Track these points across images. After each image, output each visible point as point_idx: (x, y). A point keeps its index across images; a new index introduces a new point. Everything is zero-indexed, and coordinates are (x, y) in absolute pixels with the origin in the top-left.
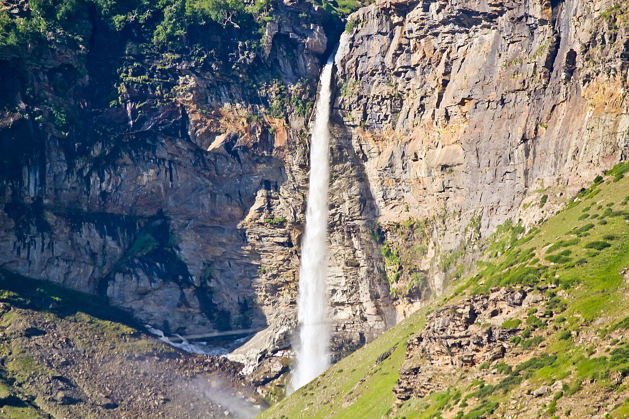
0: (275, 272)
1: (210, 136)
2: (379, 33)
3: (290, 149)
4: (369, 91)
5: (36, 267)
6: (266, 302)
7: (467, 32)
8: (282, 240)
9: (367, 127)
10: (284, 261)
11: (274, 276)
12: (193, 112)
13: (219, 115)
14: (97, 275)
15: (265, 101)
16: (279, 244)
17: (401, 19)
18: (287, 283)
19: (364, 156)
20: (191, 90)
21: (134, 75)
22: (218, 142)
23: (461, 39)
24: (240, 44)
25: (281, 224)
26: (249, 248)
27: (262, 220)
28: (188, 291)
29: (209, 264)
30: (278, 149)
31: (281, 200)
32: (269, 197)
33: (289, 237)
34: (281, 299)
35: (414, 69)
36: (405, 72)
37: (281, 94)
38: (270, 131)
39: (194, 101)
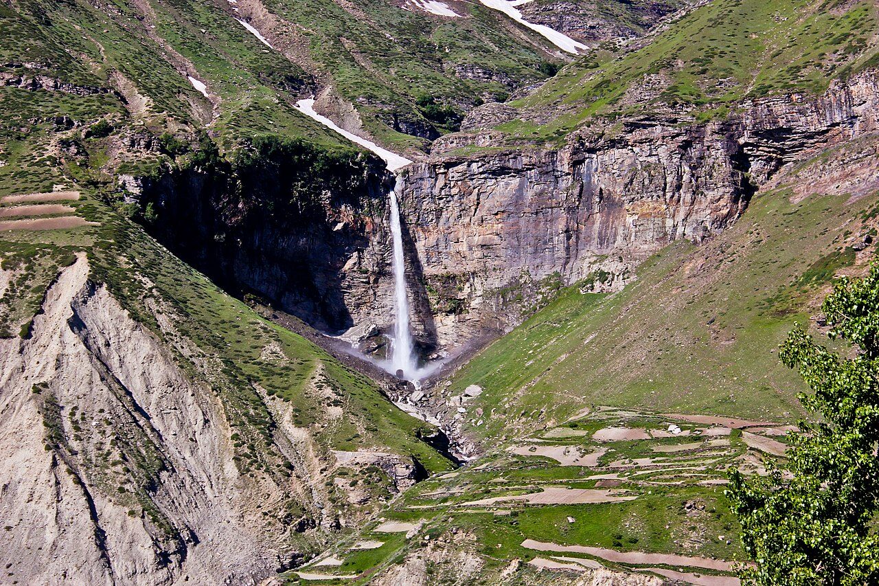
0: (360, 297)
1: (335, 223)
2: (430, 177)
3: (374, 233)
4: (421, 206)
5: (256, 284)
6: (354, 312)
7: (496, 179)
8: (365, 280)
9: (419, 224)
10: (365, 291)
11: (359, 299)
12: (329, 210)
13: (340, 212)
14: (278, 291)
15: (362, 207)
16: (363, 282)
17: (446, 170)
18: (365, 303)
19: (416, 239)
20: (329, 198)
21: (301, 187)
22: (339, 226)
23: (491, 182)
24: (352, 177)
25: (366, 272)
26: (347, 283)
27: (355, 269)
28: (317, 304)
29: (327, 290)
30: (367, 233)
31: (366, 259)
32: (360, 258)
33: (369, 279)
34: (361, 311)
35: (452, 197)
36: (446, 198)
37: (370, 205)
38: (364, 223)
39: (330, 204)
